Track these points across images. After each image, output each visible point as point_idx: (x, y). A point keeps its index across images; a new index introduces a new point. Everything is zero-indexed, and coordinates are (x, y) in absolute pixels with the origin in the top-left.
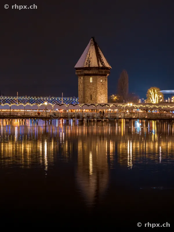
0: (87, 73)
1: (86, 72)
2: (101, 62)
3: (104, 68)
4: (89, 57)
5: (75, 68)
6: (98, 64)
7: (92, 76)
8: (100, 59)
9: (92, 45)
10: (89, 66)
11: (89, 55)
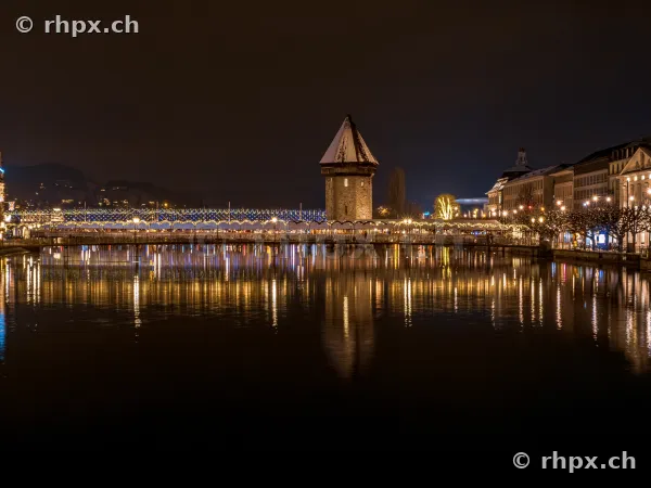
1: (339, 170)
2: (361, 154)
3: (367, 163)
4: (343, 146)
5: (321, 164)
6: (358, 158)
7: (347, 177)
8: (360, 150)
9: (348, 127)
10: (343, 161)
11: (343, 143)
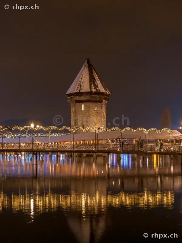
0: (78, 99)
2: (94, 86)
3: (98, 93)
4: (81, 81)
5: (67, 94)
6: (91, 89)
7: (84, 103)
8: (94, 83)
9: (86, 67)
10: (80, 91)
11: (82, 78)
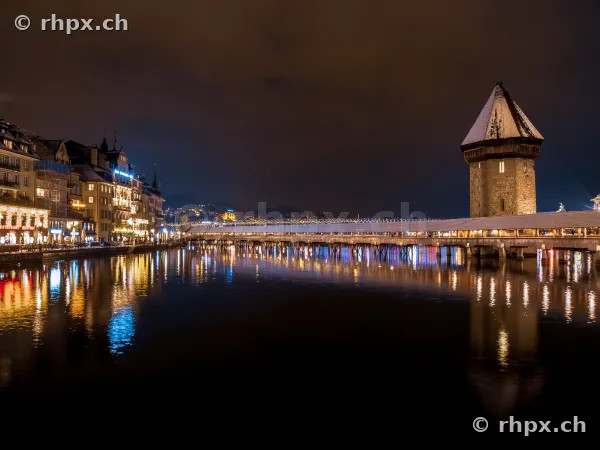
2: (523, 127)
3: (532, 140)
4: (495, 119)
6: (520, 133)
7: (503, 159)
8: (521, 122)
9: (500, 96)
10: (498, 137)
11: (496, 115)
